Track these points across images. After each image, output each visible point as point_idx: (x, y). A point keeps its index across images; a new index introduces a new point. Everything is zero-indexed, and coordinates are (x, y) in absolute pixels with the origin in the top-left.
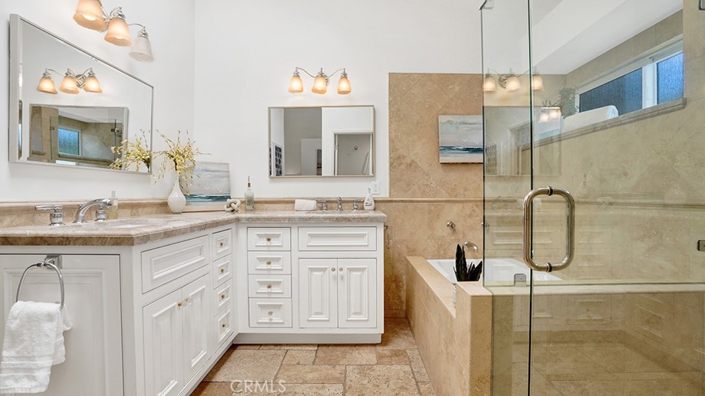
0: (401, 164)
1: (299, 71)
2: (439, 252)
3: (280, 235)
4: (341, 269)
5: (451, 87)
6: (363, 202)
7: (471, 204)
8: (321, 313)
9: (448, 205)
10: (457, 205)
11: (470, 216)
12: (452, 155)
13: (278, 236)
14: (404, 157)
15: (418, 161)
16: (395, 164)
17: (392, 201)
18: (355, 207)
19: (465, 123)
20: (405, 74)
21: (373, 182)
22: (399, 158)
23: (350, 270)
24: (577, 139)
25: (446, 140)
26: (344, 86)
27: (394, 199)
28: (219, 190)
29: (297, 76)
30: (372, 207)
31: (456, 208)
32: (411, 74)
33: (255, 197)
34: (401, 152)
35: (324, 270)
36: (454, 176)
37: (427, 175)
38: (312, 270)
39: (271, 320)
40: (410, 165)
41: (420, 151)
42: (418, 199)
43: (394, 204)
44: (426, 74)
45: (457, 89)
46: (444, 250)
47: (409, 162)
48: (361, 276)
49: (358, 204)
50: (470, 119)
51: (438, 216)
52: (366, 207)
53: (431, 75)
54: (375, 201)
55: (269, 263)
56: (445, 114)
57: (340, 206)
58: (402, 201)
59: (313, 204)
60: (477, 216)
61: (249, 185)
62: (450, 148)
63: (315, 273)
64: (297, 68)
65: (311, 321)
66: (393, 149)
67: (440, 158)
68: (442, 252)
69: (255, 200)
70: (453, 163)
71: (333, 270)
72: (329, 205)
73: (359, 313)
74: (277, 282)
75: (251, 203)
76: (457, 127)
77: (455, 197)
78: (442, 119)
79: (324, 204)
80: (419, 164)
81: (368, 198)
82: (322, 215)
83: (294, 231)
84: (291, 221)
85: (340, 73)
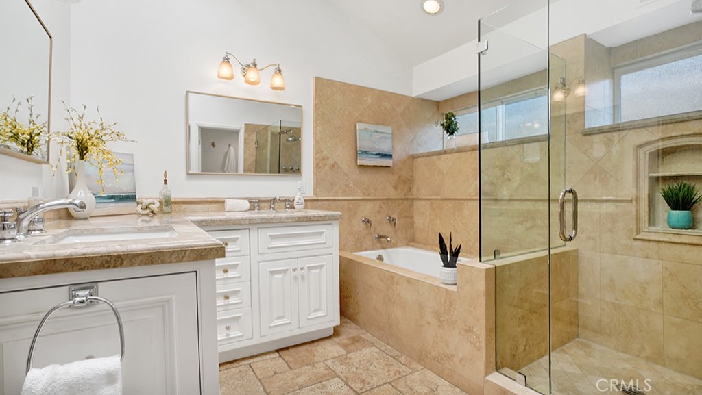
0: (325, 165)
1: (229, 56)
2: (356, 245)
3: (237, 238)
4: (302, 269)
5: (365, 98)
6: (293, 201)
7: (379, 202)
8: (282, 317)
9: (362, 203)
10: (369, 202)
11: (379, 212)
12: (368, 159)
13: (235, 240)
14: (328, 158)
15: (339, 162)
16: (320, 165)
17: (318, 200)
18: (288, 206)
19: (377, 132)
20: (329, 80)
21: (299, 182)
22: (323, 159)
23: (310, 268)
24: (469, 153)
25: (362, 145)
26: (278, 81)
27: (320, 198)
28: (122, 188)
29: (227, 60)
30: (303, 206)
31: (369, 205)
32: (334, 81)
33: (172, 197)
34: (325, 153)
35: (285, 271)
36: (367, 177)
37: (346, 176)
38: (272, 273)
39: (228, 335)
40: (333, 166)
41: (341, 154)
42: (340, 198)
43: (320, 203)
44: (345, 84)
45: (370, 101)
46: (360, 244)
47: (332, 163)
48: (319, 272)
49: (289, 203)
50: (381, 129)
51: (355, 213)
52: (296, 206)
53: (350, 85)
54: (305, 200)
55: (226, 271)
56: (361, 122)
57: (272, 206)
58: (327, 200)
59: (247, 205)
60: (384, 212)
61: (165, 182)
62: (366, 152)
63: (276, 276)
64: (227, 53)
65: (272, 327)
66: (318, 150)
67: (358, 161)
68: (359, 245)
69: (172, 200)
70: (368, 166)
71: (294, 270)
72: (262, 205)
73: (318, 310)
74: (236, 291)
75: (168, 204)
76: (371, 135)
77: (369, 195)
78: (360, 126)
79: (255, 204)
80: (341, 166)
81: (298, 198)
82: (283, 215)
83: (254, 233)
84: (252, 222)
85: (273, 69)
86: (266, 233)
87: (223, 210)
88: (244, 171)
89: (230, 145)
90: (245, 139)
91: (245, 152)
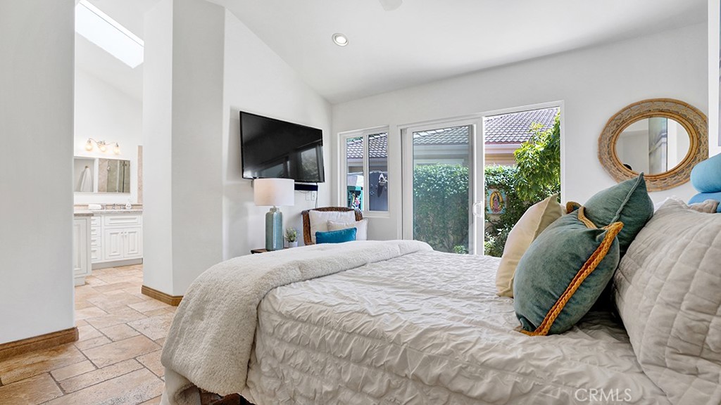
1: (91, 140)
4: (126, 233)
8: (116, 252)
17: (139, 205)
18: (122, 207)
23: (129, 233)
26: (117, 150)
35: (117, 233)
38: (111, 234)
48: (134, 235)
49: (124, 206)
54: (132, 205)
57: (113, 207)
59: (100, 207)
63: (113, 235)
65: (111, 256)
71: (122, 233)
72: (108, 207)
79: (104, 207)
81: (128, 204)
82: (117, 210)
83: (103, 217)
84: (102, 213)
85: (115, 144)
86: (108, 218)
87: (87, 209)
88: (99, 191)
89: (86, 167)
90: (99, 165)
91: (99, 174)
